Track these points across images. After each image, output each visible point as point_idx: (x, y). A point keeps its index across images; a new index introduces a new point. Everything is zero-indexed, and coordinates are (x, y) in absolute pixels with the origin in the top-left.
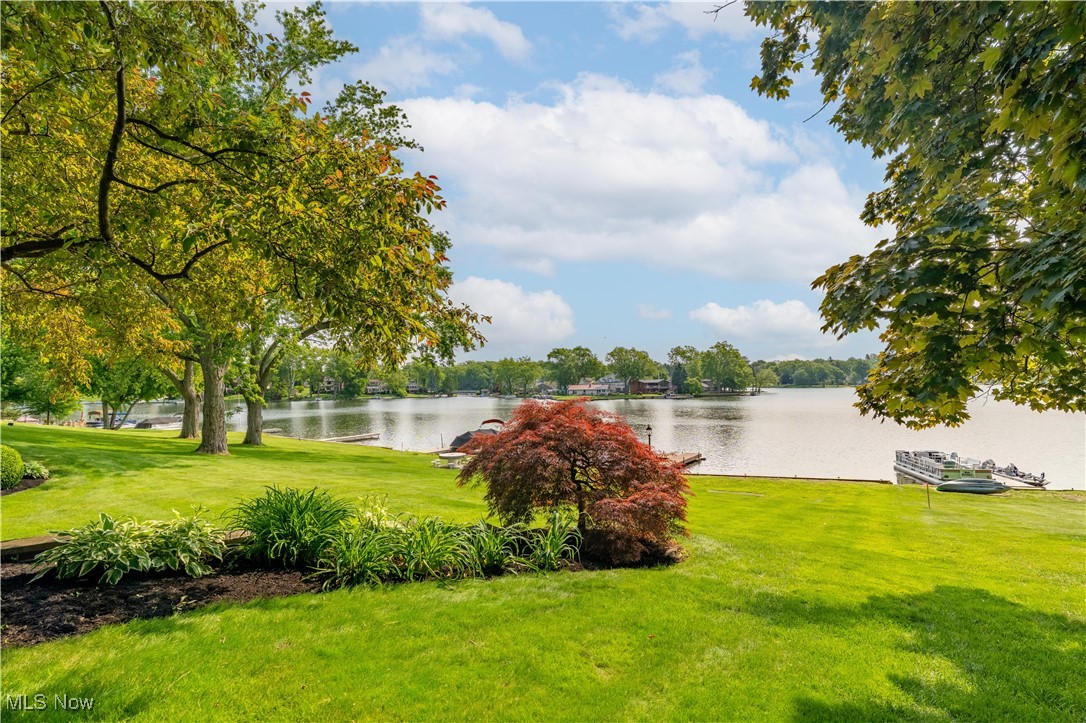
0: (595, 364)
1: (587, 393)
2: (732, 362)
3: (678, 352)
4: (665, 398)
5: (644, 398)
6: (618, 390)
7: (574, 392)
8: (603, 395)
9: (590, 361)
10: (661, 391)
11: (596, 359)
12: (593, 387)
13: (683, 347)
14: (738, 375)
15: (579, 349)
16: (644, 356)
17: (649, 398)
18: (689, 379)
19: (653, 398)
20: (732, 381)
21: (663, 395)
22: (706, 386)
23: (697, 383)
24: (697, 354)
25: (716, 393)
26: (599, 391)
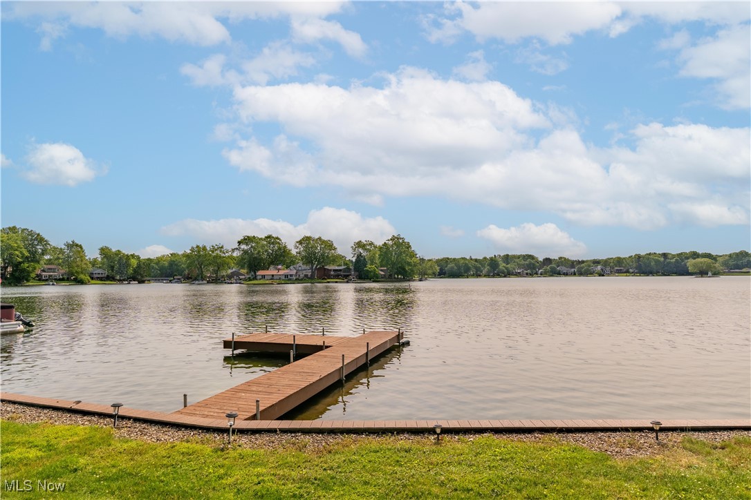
0: (284, 251)
1: (275, 277)
2: (404, 252)
3: (359, 244)
4: (347, 282)
5: (329, 282)
6: (306, 276)
7: (263, 277)
8: (290, 280)
9: (280, 249)
10: (344, 276)
11: (285, 247)
12: (281, 272)
13: (363, 241)
14: (409, 264)
15: (269, 237)
16: (329, 245)
17: (333, 282)
18: (369, 266)
19: (336, 282)
20: (404, 269)
21: (346, 280)
22: (383, 273)
23: (375, 270)
24: (375, 247)
25: (389, 278)
26: (286, 276)
